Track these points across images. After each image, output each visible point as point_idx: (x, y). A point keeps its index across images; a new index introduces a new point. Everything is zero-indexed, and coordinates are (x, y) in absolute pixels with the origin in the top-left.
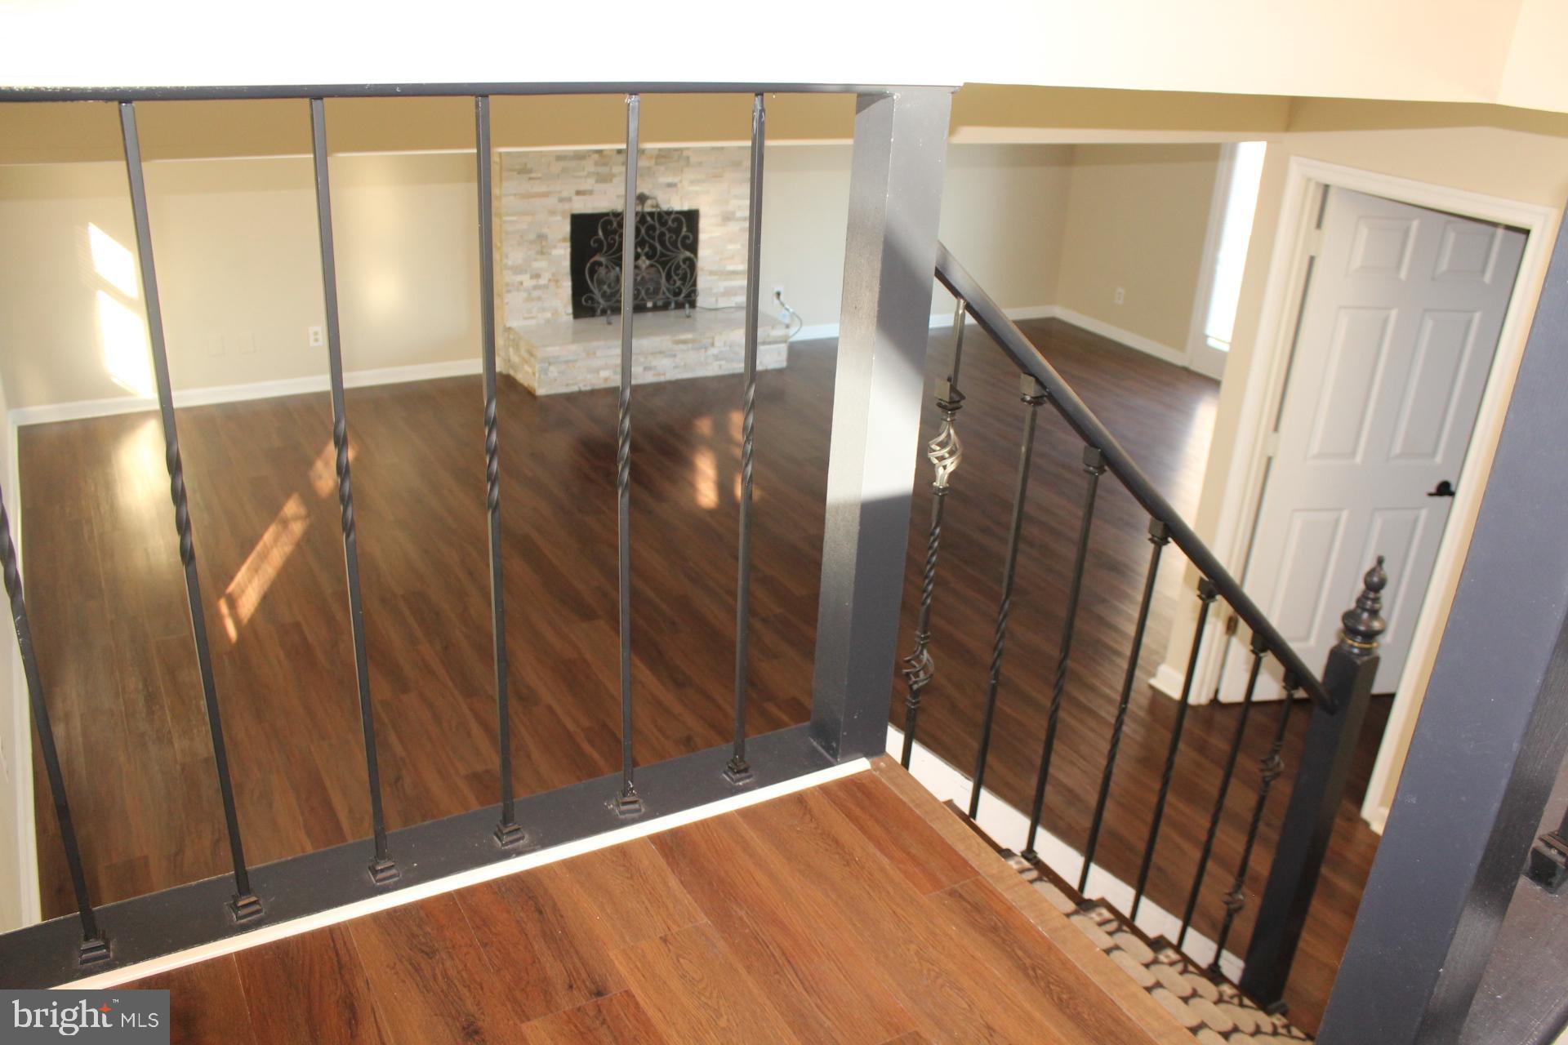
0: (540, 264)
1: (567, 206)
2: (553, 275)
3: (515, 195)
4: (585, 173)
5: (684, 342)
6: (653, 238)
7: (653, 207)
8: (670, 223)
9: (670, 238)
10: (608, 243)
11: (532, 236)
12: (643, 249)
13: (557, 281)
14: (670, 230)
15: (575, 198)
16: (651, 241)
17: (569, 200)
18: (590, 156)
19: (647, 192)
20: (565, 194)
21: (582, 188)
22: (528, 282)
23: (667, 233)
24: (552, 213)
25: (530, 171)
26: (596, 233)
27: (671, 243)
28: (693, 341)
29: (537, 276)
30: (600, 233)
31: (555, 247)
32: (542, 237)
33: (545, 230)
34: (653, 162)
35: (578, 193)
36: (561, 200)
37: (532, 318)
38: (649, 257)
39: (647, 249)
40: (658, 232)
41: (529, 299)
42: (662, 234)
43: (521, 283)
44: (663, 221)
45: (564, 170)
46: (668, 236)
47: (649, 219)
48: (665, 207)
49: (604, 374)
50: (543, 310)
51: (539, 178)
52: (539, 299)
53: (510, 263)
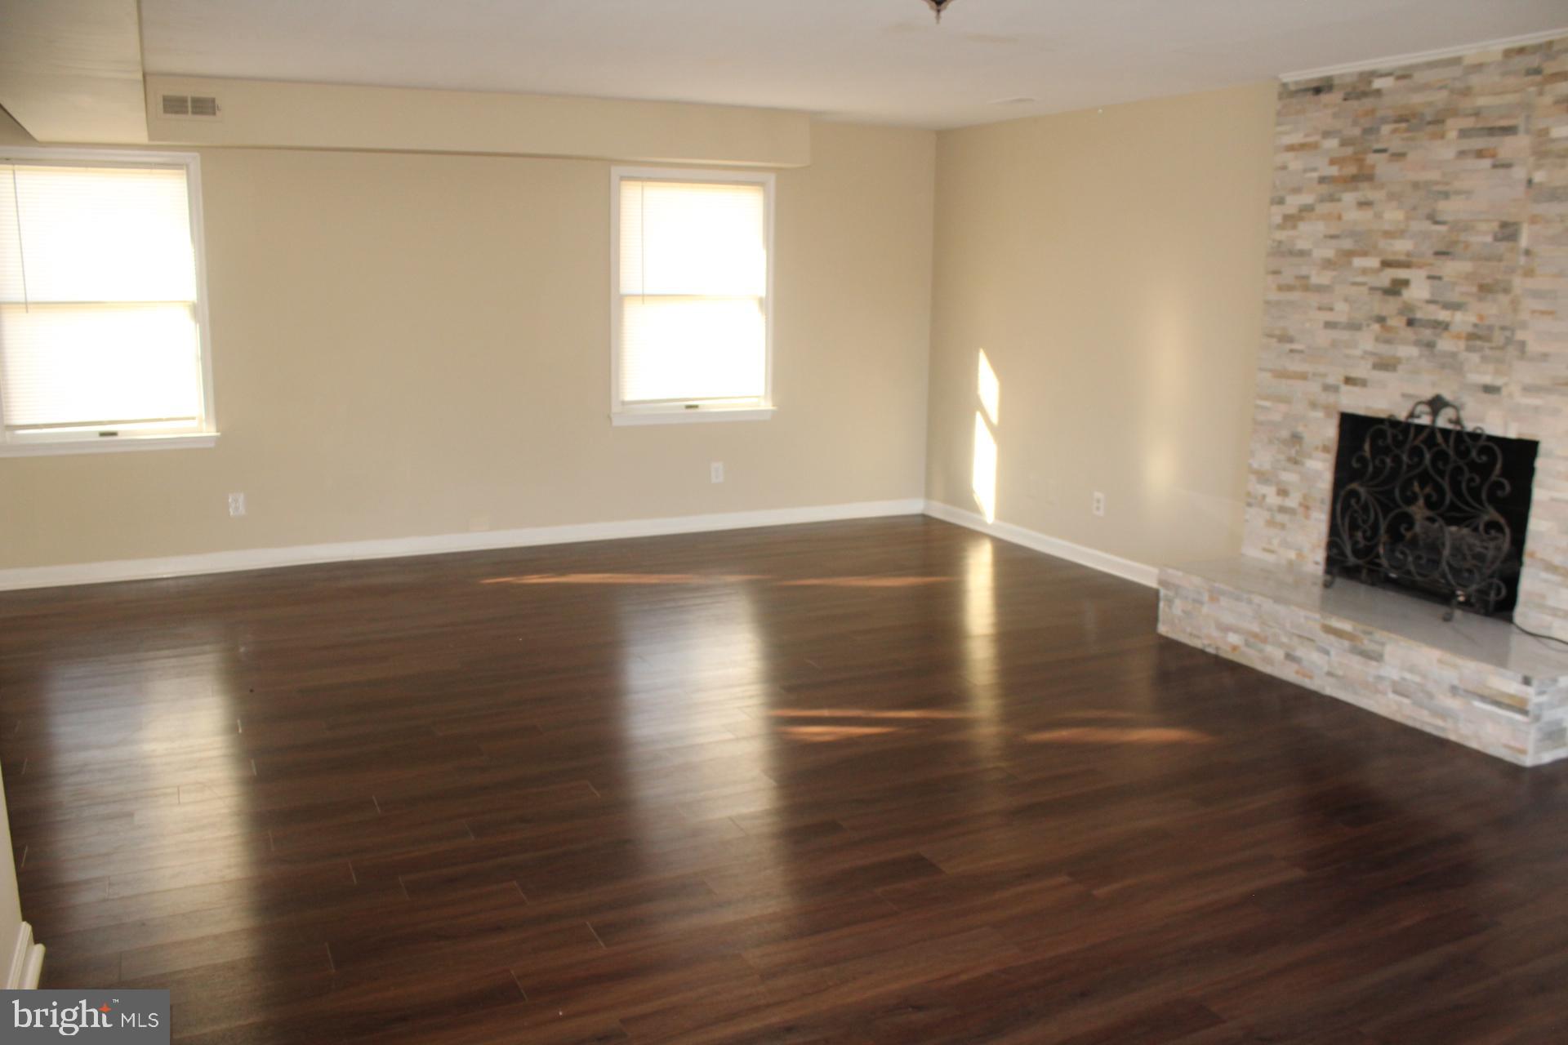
0: (1289, 477)
1: (1331, 398)
2: (1305, 497)
3: (1271, 371)
4: (1358, 352)
5: (1338, 633)
6: (1441, 474)
7: (1451, 421)
8: (1474, 454)
9: (1472, 480)
10: (1375, 467)
11: (1285, 434)
12: (1422, 487)
13: (1307, 508)
14: (1473, 466)
15: (1345, 388)
16: (1439, 479)
17: (1334, 389)
18: (1368, 325)
19: (1447, 396)
20: (1331, 380)
21: (1354, 374)
22: (1273, 499)
23: (1466, 469)
24: (1314, 405)
25: (1291, 340)
26: (1361, 448)
27: (1470, 489)
28: (1350, 637)
29: (1283, 492)
30: (1367, 447)
31: (1310, 457)
32: (1296, 438)
33: (1300, 429)
34: (1462, 344)
35: (1348, 381)
36: (1327, 388)
37: (1272, 552)
38: (1429, 504)
39: (1428, 490)
40: (1450, 467)
41: (1271, 523)
42: (1458, 470)
43: (1264, 497)
44: (1462, 448)
45: (1334, 344)
46: (1467, 475)
47: (1439, 438)
48: (1470, 426)
49: (1234, 639)
50: (1285, 544)
51: (1301, 352)
52: (1283, 526)
53: (1255, 466)
